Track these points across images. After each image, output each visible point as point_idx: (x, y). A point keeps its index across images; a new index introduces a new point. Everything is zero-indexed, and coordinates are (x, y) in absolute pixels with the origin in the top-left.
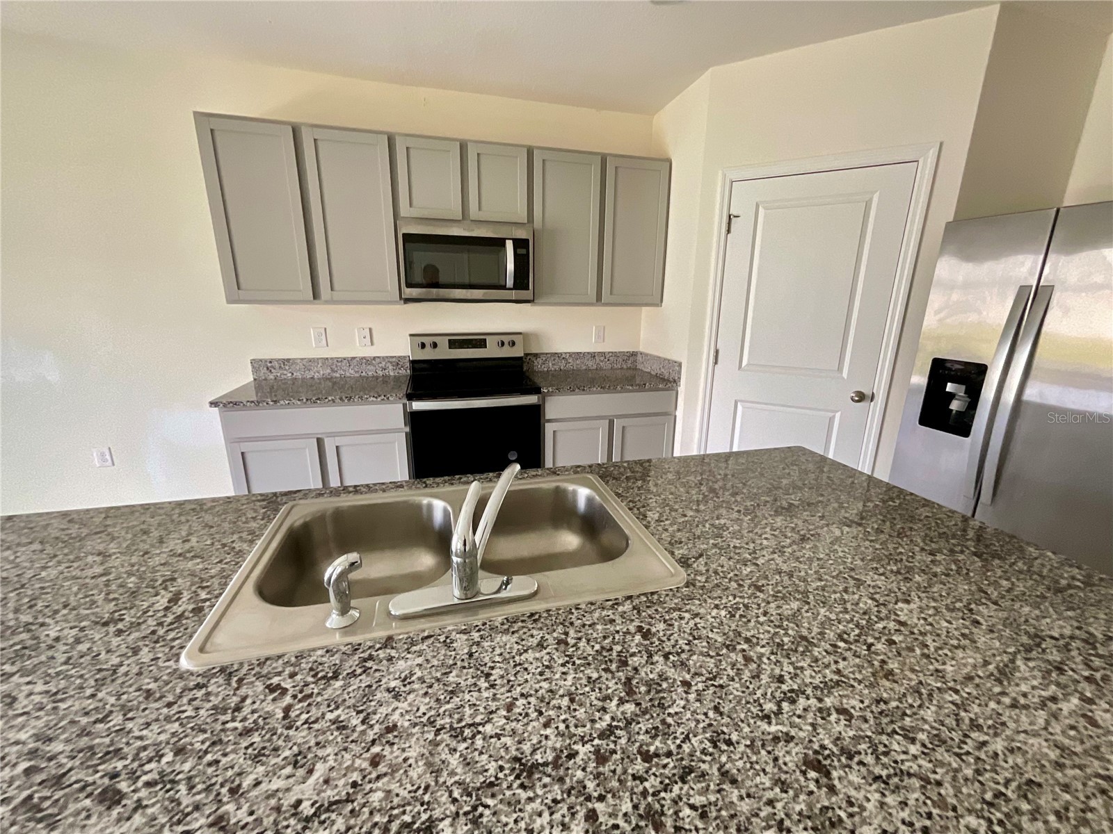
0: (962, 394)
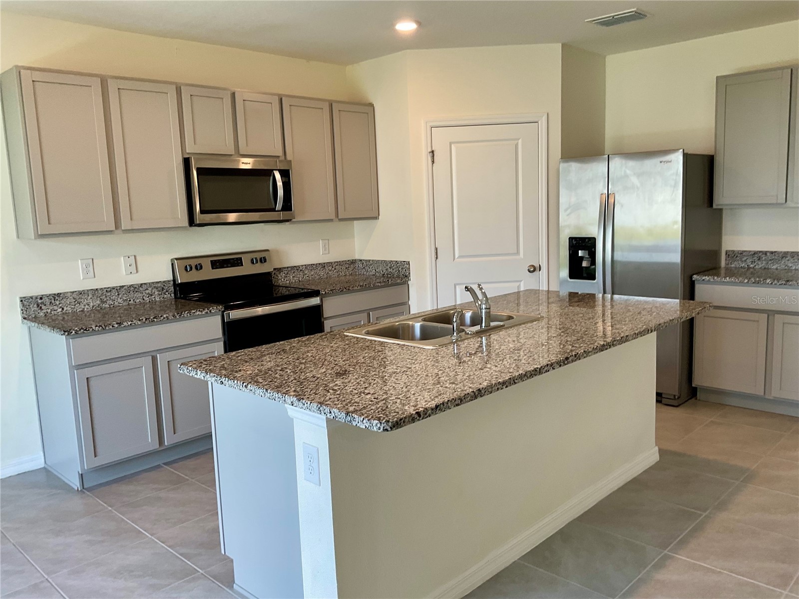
0: (587, 256)
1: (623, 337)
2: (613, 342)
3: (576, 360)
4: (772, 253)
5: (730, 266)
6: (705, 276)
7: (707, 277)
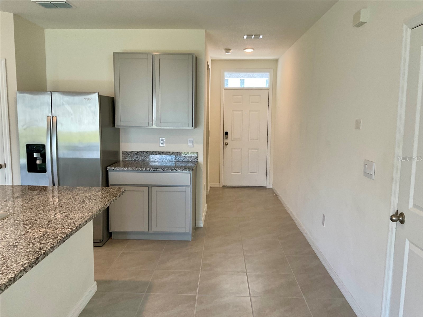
0: (40, 157)
1: (78, 226)
2: (71, 233)
3: (45, 257)
4: (146, 152)
5: (125, 160)
6: (114, 167)
7: (115, 168)
